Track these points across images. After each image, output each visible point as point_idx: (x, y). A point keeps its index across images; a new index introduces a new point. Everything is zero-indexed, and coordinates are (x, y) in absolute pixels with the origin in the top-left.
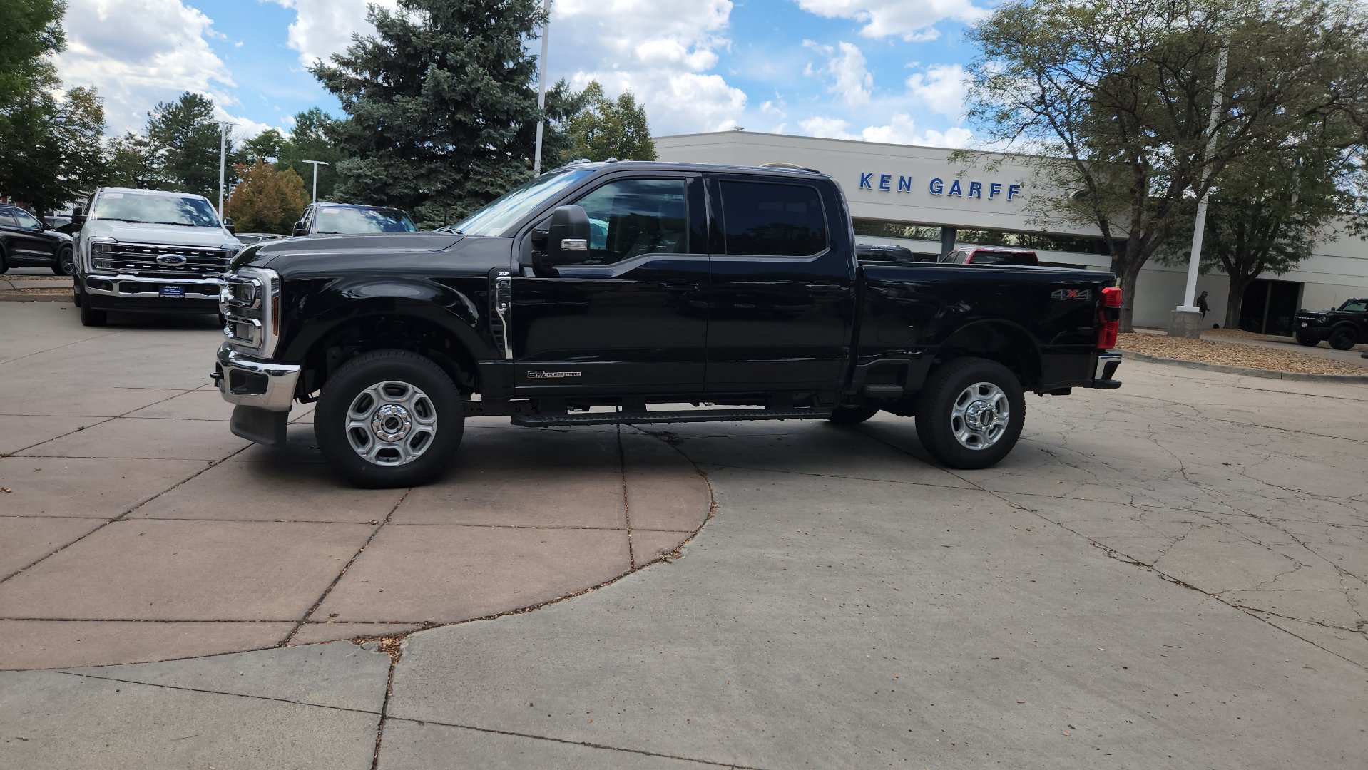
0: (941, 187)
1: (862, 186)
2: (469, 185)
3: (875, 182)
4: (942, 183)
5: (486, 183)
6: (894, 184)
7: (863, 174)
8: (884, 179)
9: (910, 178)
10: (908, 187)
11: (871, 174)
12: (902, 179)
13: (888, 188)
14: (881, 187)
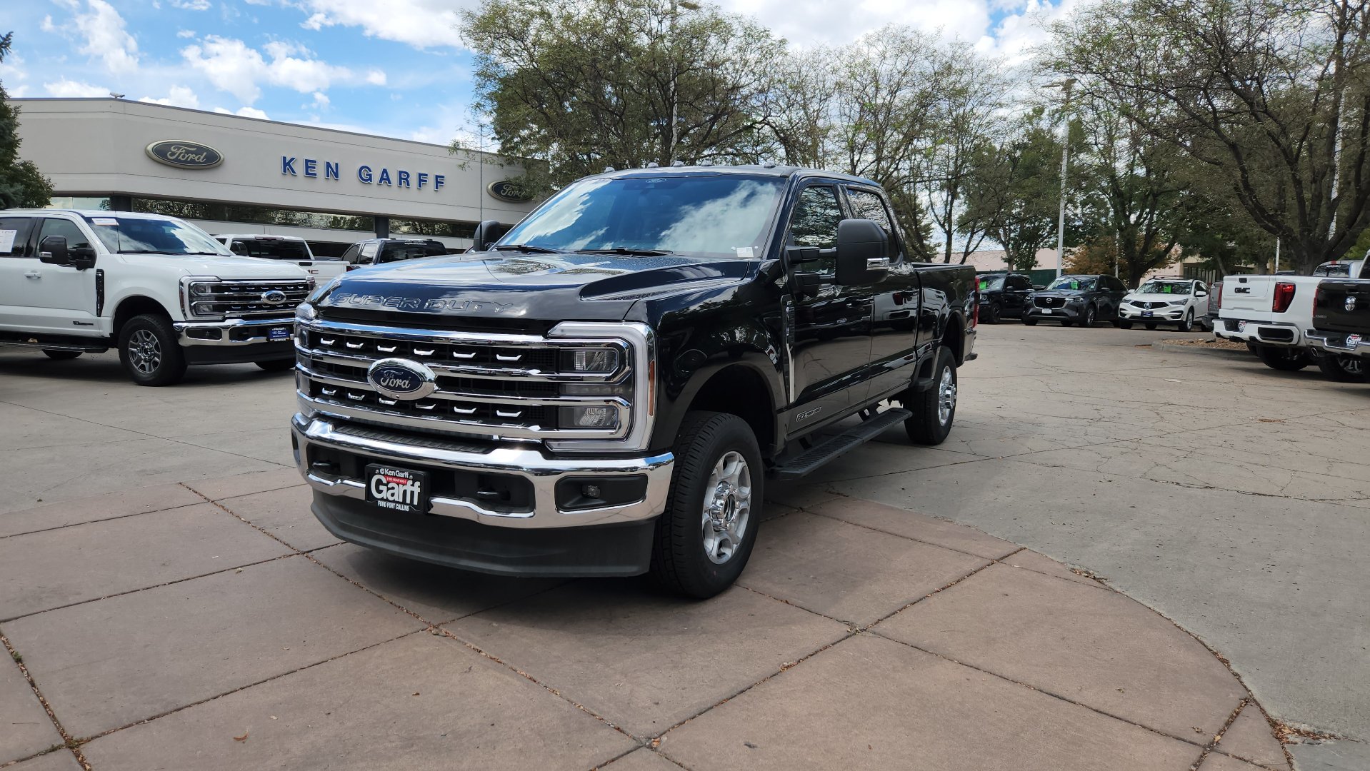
0: (370, 176)
1: (285, 171)
3: (299, 168)
4: (370, 171)
6: (320, 170)
7: (284, 158)
8: (309, 165)
9: (337, 164)
10: (336, 175)
11: (293, 159)
12: (328, 165)
13: (315, 174)
14: (307, 173)
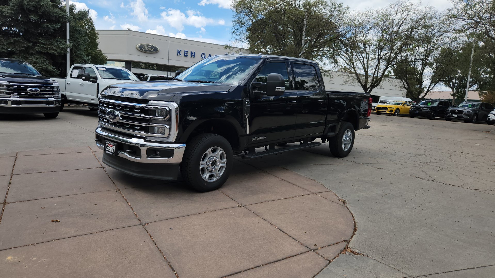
1: (178, 54)
2: (37, 49)
3: (182, 53)
4: (205, 55)
5: (47, 49)
6: (189, 54)
7: (178, 50)
8: (186, 52)
9: (194, 52)
10: (194, 56)
11: (181, 50)
12: (192, 52)
13: (187, 56)
14: (185, 55)
